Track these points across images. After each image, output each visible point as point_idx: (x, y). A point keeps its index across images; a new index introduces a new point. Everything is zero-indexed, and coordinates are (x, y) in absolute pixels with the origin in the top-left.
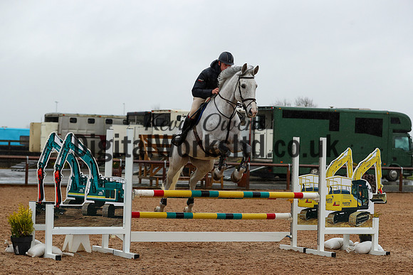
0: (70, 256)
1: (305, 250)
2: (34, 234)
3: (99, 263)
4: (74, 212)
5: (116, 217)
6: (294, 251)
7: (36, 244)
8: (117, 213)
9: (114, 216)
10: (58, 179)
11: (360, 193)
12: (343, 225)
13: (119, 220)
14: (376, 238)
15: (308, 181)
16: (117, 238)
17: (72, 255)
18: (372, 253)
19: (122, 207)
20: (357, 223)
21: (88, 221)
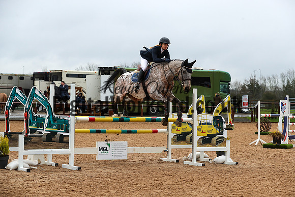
4: (37, 139)
5: (65, 142)
8: (65, 139)
9: (63, 142)
10: (27, 117)
11: (218, 124)
12: (207, 145)
13: (67, 145)
14: (228, 154)
19: (69, 136)
20: (217, 144)
21: (47, 146)
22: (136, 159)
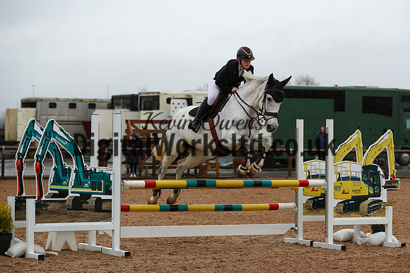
0: (54, 255)
1: (312, 243)
2: (13, 232)
3: (86, 262)
4: (57, 206)
5: (104, 211)
6: (300, 245)
7: (16, 242)
8: (104, 206)
9: (102, 210)
10: (39, 170)
11: (371, 179)
12: (353, 215)
13: (108, 215)
14: (390, 229)
15: (313, 167)
16: (105, 235)
17: (57, 254)
18: (385, 245)
20: (369, 212)
21: (74, 217)
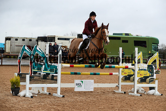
5: (55, 80)
10: (31, 64)
12: (144, 83)
15: (125, 65)
17: (37, 95)
18: (155, 94)
19: (57, 76)
22: (99, 91)
